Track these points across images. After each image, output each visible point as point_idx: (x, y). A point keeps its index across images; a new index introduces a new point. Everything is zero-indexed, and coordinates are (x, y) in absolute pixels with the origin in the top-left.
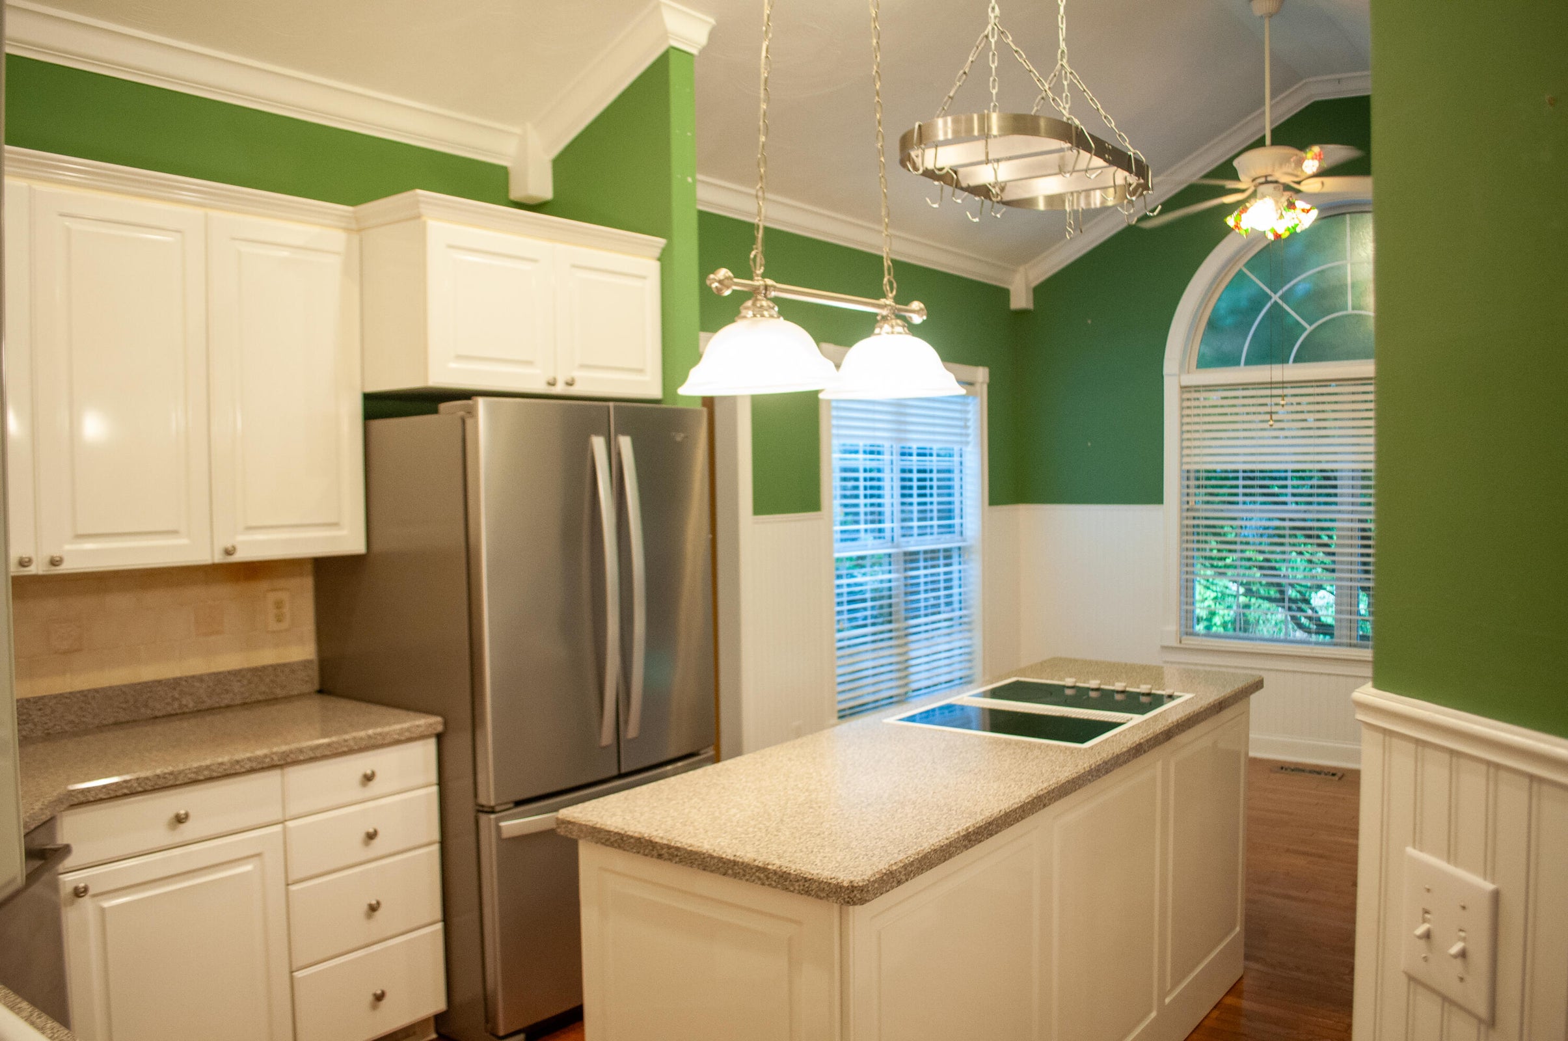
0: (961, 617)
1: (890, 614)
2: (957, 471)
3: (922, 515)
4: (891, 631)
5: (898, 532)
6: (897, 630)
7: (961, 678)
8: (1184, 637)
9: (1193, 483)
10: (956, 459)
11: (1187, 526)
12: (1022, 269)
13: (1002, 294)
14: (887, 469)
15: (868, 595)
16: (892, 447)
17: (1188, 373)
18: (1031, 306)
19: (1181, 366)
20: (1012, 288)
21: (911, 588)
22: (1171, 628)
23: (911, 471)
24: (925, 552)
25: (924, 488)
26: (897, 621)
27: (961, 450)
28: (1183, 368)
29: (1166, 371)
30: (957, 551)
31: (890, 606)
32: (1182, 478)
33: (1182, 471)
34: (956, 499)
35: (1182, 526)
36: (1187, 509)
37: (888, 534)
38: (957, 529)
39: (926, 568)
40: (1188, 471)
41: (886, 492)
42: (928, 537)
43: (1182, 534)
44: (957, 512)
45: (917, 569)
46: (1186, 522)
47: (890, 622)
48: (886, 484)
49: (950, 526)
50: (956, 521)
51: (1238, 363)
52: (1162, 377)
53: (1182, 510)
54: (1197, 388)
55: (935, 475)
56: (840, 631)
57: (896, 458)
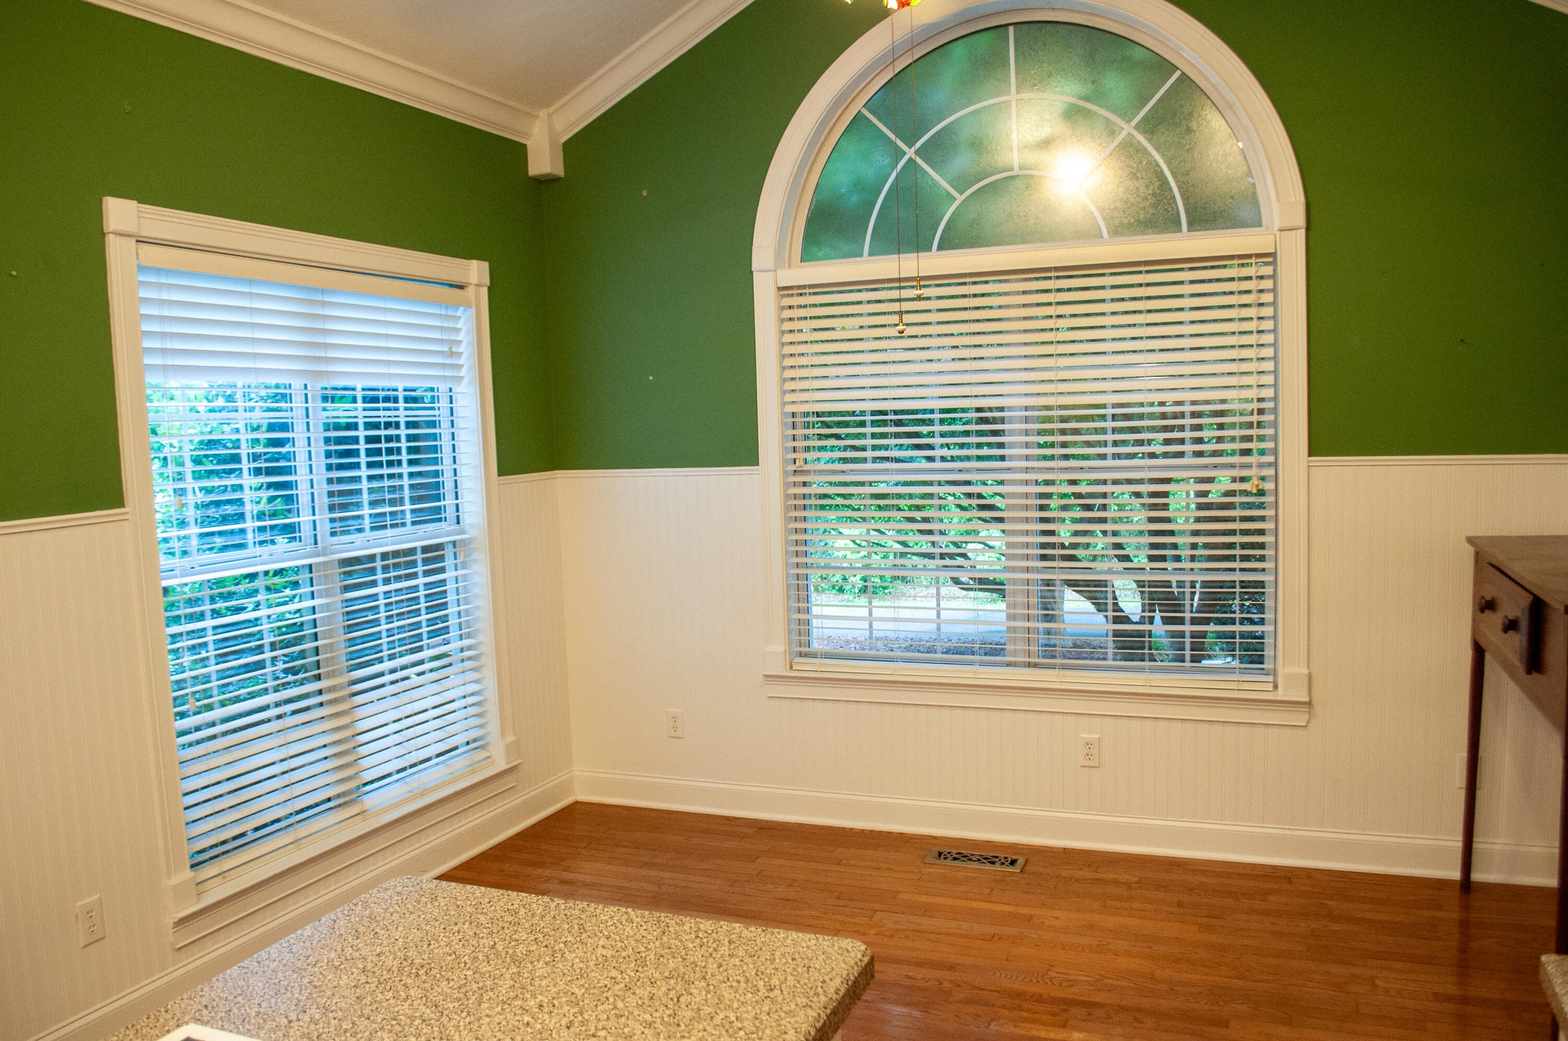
0: (462, 650)
1: (318, 665)
2: (445, 424)
3: (374, 497)
4: (320, 692)
5: (324, 527)
6: (330, 689)
7: (468, 743)
8: (798, 659)
9: (800, 432)
10: (444, 404)
11: (795, 497)
12: (543, 114)
13: (517, 152)
14: (300, 427)
15: (266, 641)
16: (306, 386)
17: (789, 267)
18: (560, 172)
19: (778, 255)
20: (529, 143)
21: (355, 620)
22: (779, 647)
24: (385, 556)
25: (378, 452)
26: (330, 675)
27: (451, 390)
28: (781, 260)
29: (755, 266)
30: (451, 546)
31: (317, 651)
32: (784, 424)
33: (784, 414)
34: (446, 467)
35: (787, 497)
36: (797, 473)
37: (306, 532)
38: (450, 513)
39: (387, 581)
40: (794, 415)
41: (301, 463)
42: (389, 532)
43: (787, 508)
44: (449, 486)
45: (374, 584)
46: (793, 491)
47: (318, 678)
48: (300, 450)
49: (438, 510)
50: (449, 502)
51: (862, 255)
52: (752, 272)
53: (785, 473)
54: (800, 290)
55: (403, 432)
56: (182, 715)
57: (315, 405)
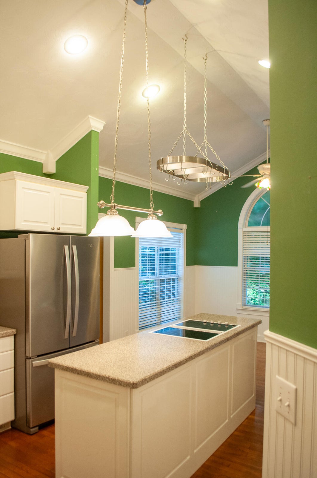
0: (177, 299)
1: (156, 298)
2: (177, 255)
3: (166, 268)
4: (156, 303)
5: (158, 273)
6: (158, 303)
7: (177, 318)
8: (243, 306)
9: (246, 260)
10: (177, 251)
11: (244, 273)
12: (197, 195)
13: (192, 203)
14: (156, 255)
15: (149, 292)
16: (157, 248)
17: (245, 228)
18: (200, 207)
19: (243, 226)
20: (194, 201)
21: (162, 290)
22: (240, 303)
23: (163, 255)
24: (167, 279)
25: (167, 260)
26: (158, 300)
27: (178, 249)
28: (244, 226)
29: (239, 227)
30: (176, 279)
31: (156, 296)
32: (243, 258)
33: (243, 257)
34: (177, 263)
35: (243, 273)
36: (245, 268)
37: (156, 274)
38: (177, 272)
39: (167, 284)
40: (245, 257)
41: (156, 261)
42: (168, 275)
43: (243, 275)
44: (177, 267)
45: (164, 284)
46: (244, 272)
47: (156, 300)
48: (156, 259)
49: (174, 272)
50: (177, 270)
51: (260, 225)
52: (238, 229)
53: (243, 268)
54: (248, 232)
55: (170, 256)
56: (140, 303)
57: (159, 251)
